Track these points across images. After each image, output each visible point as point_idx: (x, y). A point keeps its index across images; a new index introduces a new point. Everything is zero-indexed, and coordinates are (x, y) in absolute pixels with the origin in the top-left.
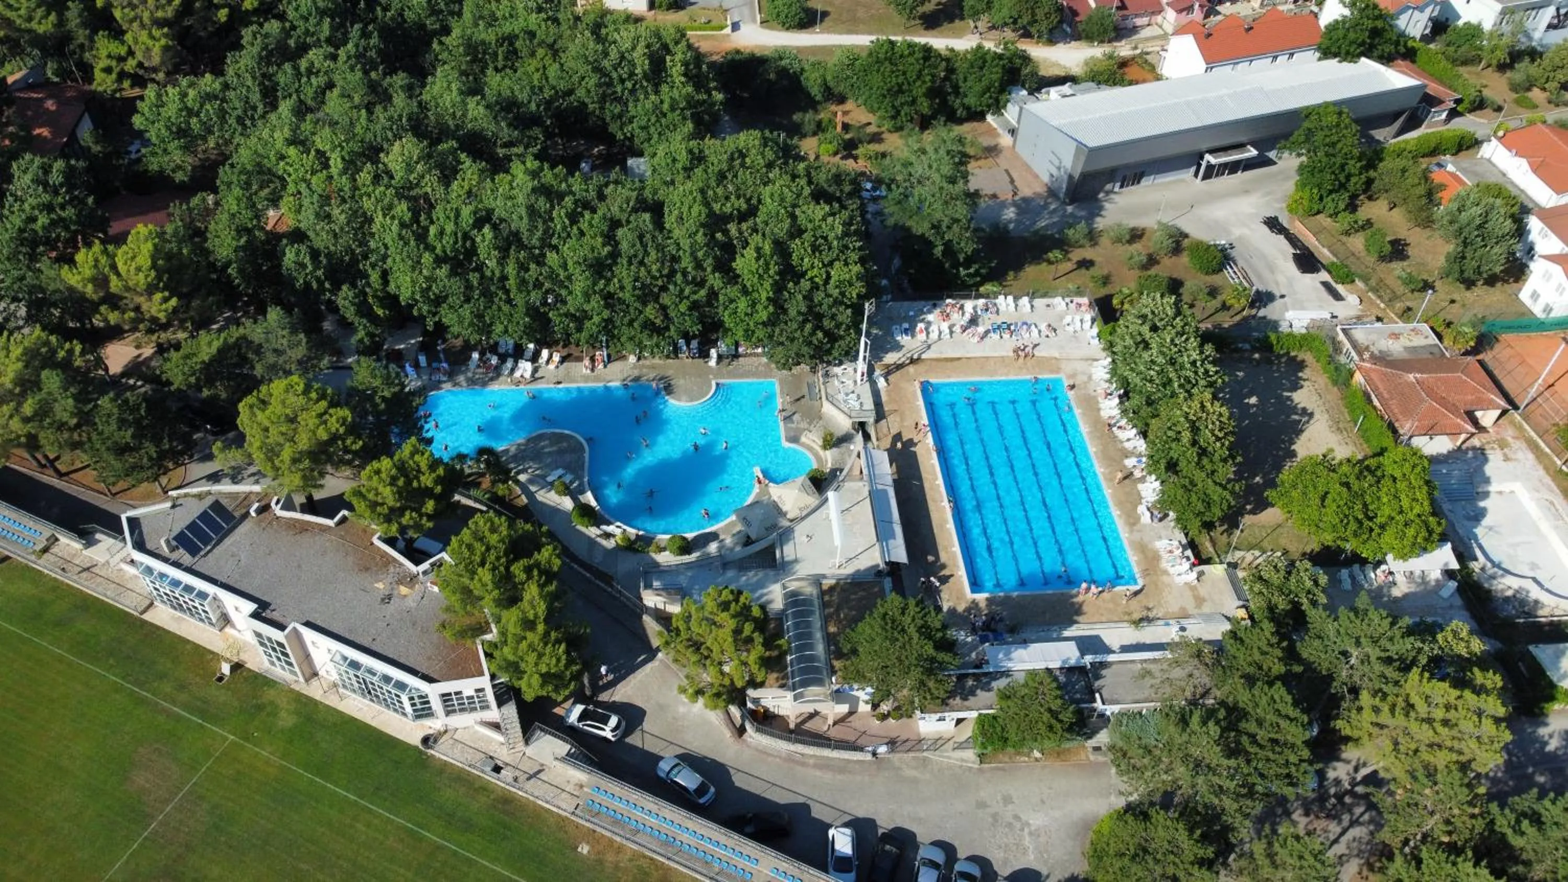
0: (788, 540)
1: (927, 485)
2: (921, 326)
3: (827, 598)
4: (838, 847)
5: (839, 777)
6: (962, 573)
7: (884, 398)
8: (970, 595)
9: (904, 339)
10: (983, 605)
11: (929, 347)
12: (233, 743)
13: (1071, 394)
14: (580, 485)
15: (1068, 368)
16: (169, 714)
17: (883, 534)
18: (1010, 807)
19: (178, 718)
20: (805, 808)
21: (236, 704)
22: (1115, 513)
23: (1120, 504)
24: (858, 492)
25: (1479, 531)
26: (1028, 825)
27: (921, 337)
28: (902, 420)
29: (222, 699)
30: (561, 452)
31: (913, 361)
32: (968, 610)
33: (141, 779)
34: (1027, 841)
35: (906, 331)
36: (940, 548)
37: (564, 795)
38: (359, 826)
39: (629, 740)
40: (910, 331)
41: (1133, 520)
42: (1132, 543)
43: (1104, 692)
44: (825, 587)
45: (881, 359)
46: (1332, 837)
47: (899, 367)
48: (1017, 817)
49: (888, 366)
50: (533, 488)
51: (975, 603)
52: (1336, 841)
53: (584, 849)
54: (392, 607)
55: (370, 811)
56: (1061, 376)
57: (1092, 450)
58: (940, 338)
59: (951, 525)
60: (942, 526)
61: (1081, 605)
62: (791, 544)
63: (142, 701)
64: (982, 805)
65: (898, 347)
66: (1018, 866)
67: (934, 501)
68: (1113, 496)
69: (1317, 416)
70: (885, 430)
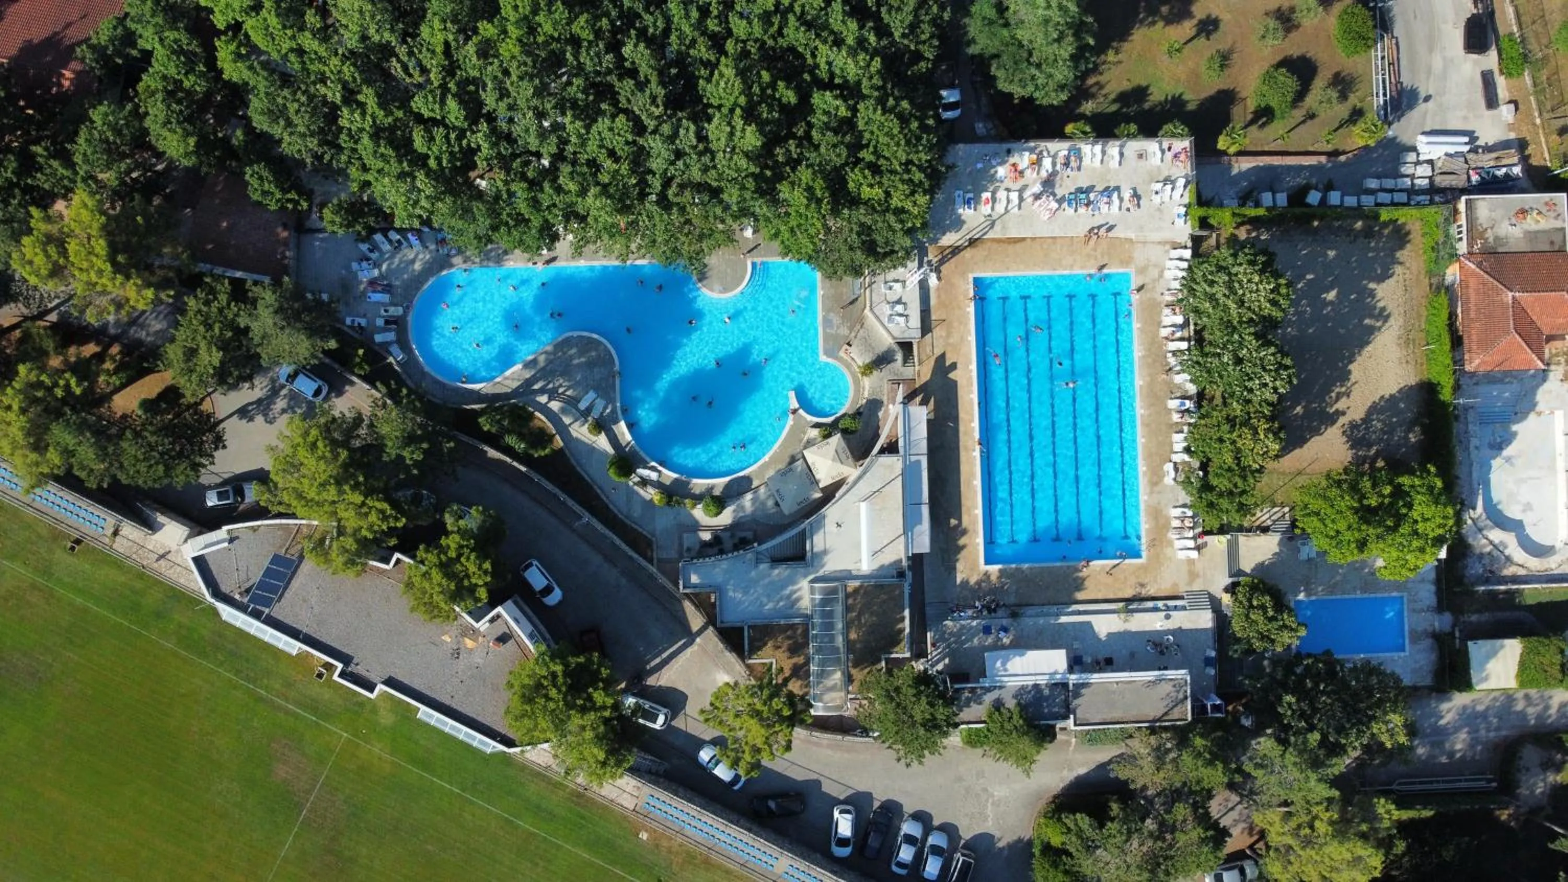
0: (819, 528)
1: (962, 428)
2: (986, 195)
3: (850, 601)
4: (840, 830)
5: (846, 755)
6: (978, 540)
7: (933, 301)
8: (983, 567)
9: (966, 213)
10: (994, 578)
11: (992, 225)
12: (349, 741)
13: (1135, 297)
14: (614, 411)
15: (1140, 256)
16: (287, 712)
17: (910, 522)
18: (981, 781)
19: (296, 716)
20: (818, 783)
21: (340, 702)
22: (1142, 468)
23: (1149, 457)
24: (891, 467)
25: (1496, 463)
26: (993, 796)
27: (985, 209)
28: (949, 335)
29: (327, 696)
30: (590, 365)
31: (972, 242)
32: (978, 583)
33: (282, 772)
34: (989, 811)
35: (968, 202)
36: (964, 509)
37: (625, 795)
38: (465, 814)
39: (673, 723)
40: (972, 201)
41: (1156, 478)
42: (1148, 506)
43: (1078, 711)
44: (849, 590)
45: (935, 241)
46: (1230, 805)
47: (956, 250)
48: (985, 790)
49: (943, 249)
50: (567, 420)
51: (987, 575)
52: (1232, 809)
53: (644, 836)
54: (462, 663)
55: (472, 803)
56: (1131, 270)
57: (1139, 382)
58: (1007, 211)
59: (978, 483)
60: (969, 482)
61: (1084, 579)
62: (821, 533)
63: (260, 699)
64: (960, 779)
65: (958, 223)
66: (978, 831)
67: (966, 449)
68: (1145, 446)
69: (1392, 321)
70: (929, 349)
